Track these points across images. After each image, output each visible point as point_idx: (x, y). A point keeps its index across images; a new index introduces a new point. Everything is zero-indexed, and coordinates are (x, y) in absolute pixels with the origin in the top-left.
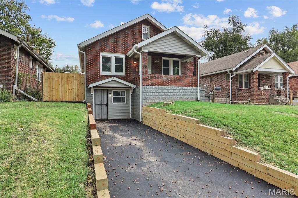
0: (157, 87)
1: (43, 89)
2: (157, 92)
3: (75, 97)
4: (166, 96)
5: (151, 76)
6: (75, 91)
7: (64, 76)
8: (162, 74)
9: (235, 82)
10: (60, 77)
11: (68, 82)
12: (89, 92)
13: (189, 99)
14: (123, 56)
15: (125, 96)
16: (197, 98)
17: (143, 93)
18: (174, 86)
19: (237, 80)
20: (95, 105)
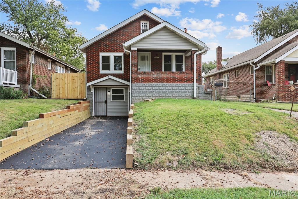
0: (147, 84)
1: (52, 88)
2: (147, 90)
3: (79, 94)
4: (157, 93)
5: (140, 74)
6: (79, 89)
7: (69, 76)
8: (163, 71)
9: (260, 76)
10: (66, 77)
11: (73, 81)
12: (89, 90)
13: (183, 96)
14: (121, 54)
15: (124, 94)
16: (193, 95)
17: (132, 91)
18: (166, 83)
19: (264, 73)
20: (95, 102)
